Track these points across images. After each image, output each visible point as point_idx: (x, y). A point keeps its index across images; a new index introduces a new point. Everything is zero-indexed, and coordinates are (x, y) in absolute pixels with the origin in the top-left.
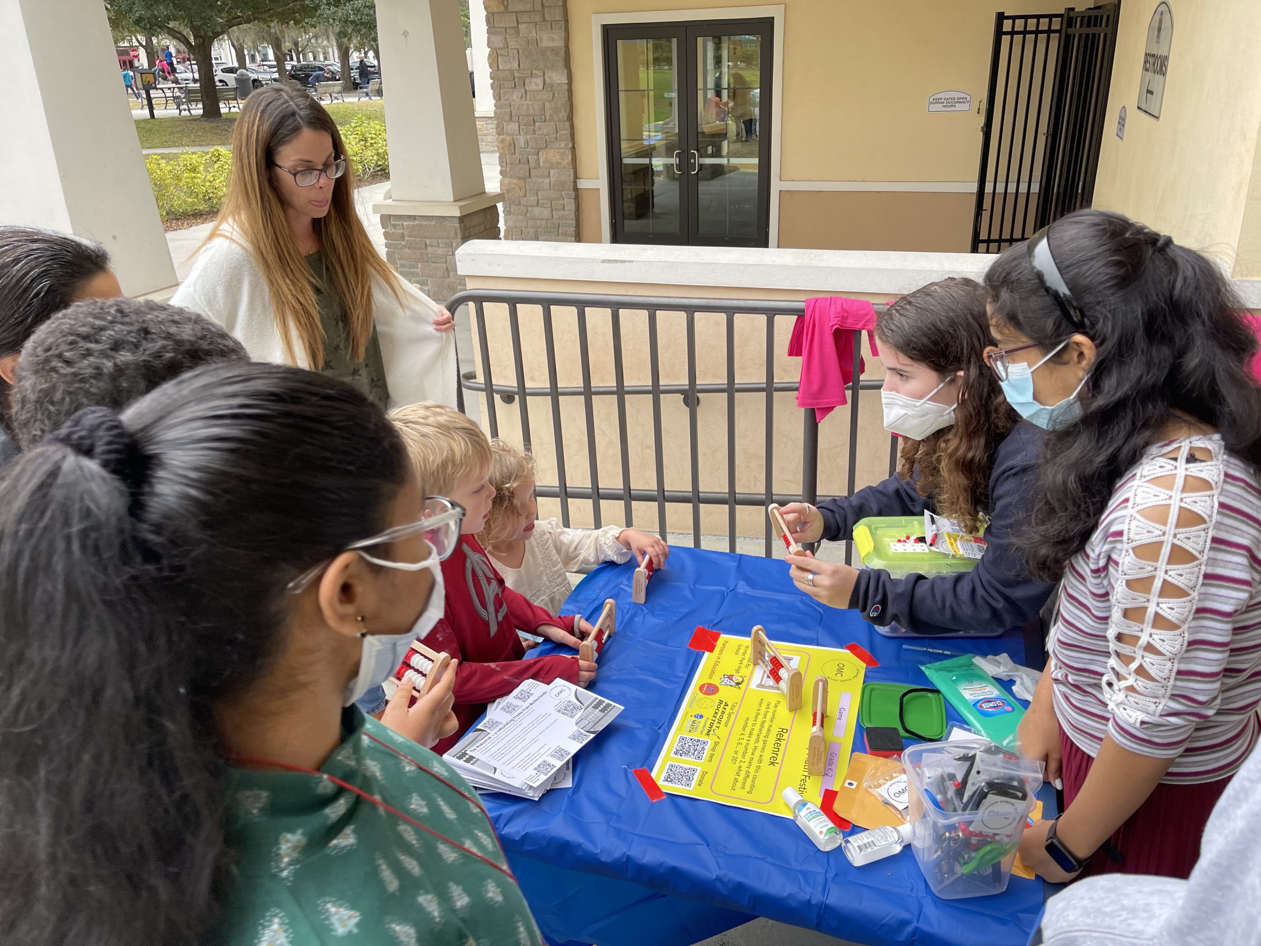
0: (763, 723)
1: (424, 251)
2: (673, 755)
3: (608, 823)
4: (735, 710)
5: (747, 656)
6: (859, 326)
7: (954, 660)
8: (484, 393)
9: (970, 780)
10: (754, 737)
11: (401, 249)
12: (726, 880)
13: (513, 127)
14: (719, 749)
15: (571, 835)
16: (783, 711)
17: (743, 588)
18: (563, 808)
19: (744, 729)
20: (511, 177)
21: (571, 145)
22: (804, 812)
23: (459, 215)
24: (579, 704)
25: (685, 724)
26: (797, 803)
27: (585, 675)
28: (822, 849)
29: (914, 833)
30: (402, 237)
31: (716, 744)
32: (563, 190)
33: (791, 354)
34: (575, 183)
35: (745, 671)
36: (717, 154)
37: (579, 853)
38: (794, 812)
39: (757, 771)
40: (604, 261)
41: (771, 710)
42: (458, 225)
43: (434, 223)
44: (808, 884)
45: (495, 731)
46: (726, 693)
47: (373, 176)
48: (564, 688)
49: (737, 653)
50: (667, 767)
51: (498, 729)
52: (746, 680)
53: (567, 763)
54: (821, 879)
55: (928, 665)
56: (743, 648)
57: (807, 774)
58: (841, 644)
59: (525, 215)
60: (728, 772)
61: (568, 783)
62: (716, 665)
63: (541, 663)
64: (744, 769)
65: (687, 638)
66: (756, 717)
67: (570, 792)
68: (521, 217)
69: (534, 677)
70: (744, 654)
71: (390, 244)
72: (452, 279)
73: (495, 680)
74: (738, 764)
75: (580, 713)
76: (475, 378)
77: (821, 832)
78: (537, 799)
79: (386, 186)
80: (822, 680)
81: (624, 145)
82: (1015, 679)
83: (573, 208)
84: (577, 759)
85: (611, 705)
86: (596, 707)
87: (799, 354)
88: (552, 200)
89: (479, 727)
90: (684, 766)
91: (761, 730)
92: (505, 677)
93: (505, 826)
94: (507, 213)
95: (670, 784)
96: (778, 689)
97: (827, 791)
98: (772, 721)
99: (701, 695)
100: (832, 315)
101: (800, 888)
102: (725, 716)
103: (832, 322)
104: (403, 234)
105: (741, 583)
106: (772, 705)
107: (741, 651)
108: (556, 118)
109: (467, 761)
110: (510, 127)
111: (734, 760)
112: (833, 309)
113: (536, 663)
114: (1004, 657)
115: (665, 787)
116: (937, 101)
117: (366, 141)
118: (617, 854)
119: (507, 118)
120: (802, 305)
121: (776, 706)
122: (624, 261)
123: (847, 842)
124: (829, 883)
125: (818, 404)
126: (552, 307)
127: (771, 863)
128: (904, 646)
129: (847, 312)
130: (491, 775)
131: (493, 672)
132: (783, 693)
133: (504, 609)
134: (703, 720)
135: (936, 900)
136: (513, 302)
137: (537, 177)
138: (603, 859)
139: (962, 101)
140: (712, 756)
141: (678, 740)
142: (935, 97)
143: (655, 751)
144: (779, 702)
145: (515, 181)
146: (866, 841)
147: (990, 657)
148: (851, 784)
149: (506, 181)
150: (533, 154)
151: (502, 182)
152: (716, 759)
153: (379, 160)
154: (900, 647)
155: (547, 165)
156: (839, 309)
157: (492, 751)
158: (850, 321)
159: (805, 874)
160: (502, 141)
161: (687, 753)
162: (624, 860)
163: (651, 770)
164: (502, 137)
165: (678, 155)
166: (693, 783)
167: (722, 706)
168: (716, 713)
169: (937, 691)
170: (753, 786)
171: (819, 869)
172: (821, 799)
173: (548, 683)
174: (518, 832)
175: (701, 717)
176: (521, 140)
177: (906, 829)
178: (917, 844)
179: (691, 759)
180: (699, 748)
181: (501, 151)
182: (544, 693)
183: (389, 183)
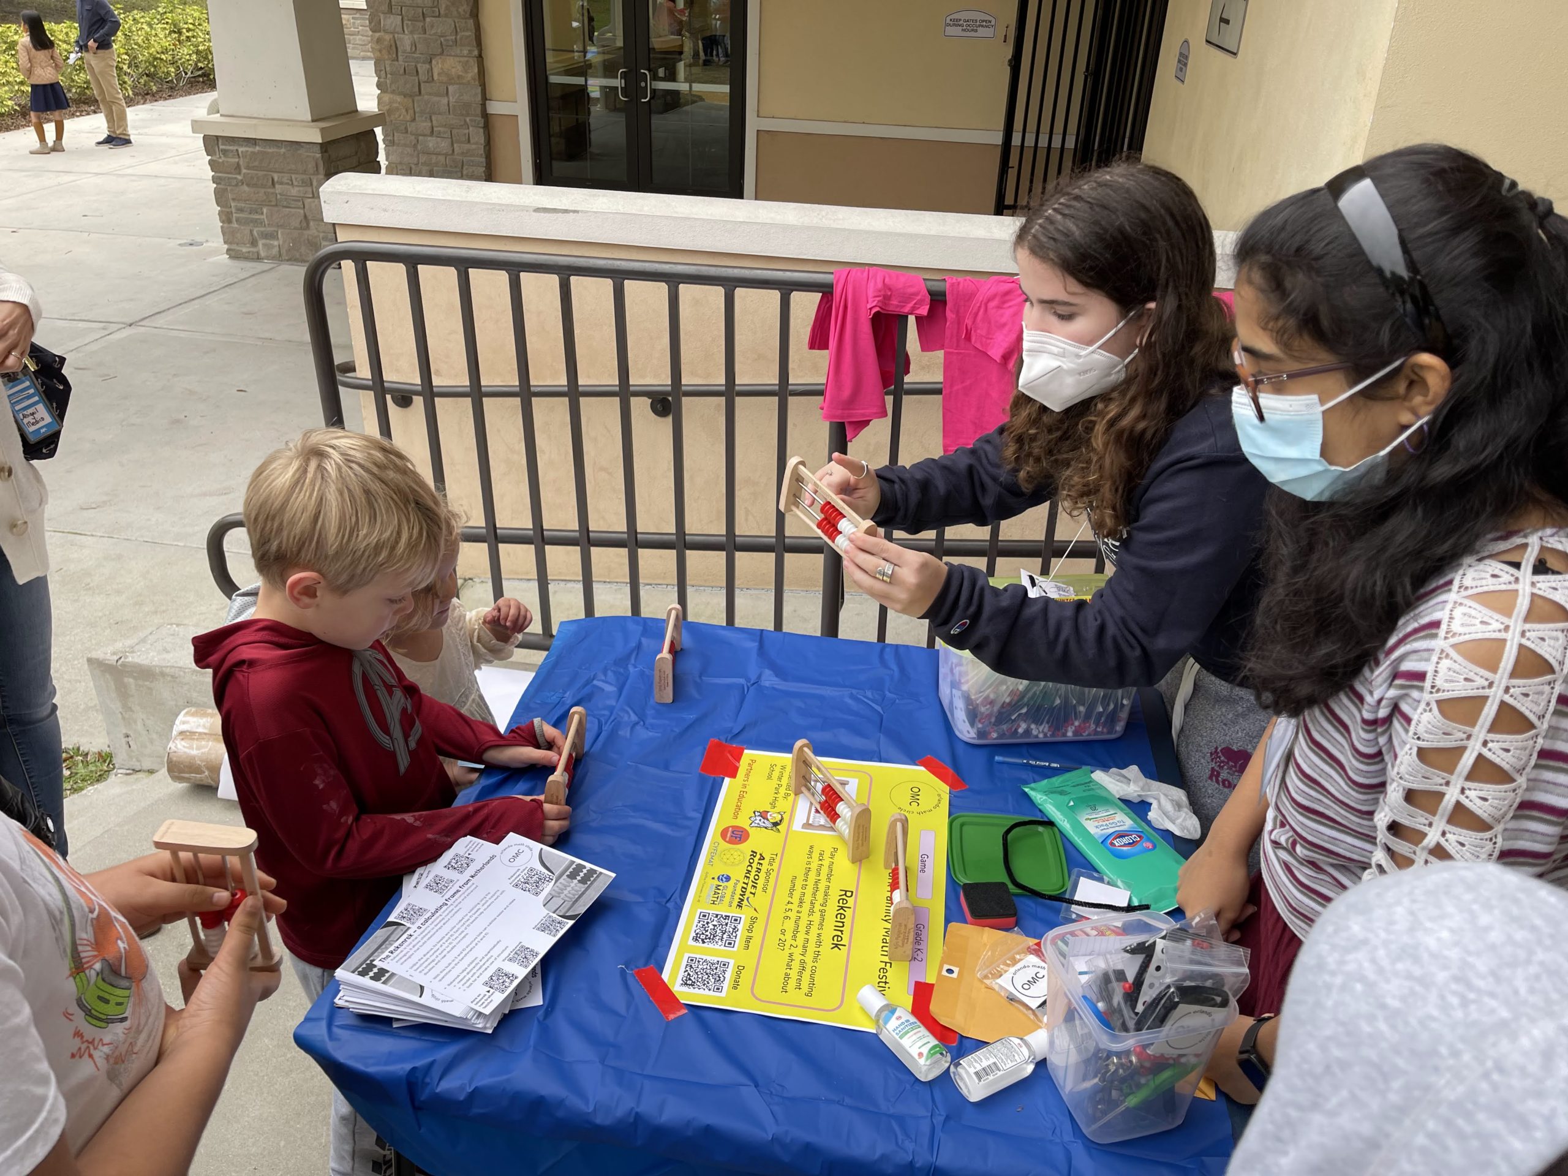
0: (817, 882)
1: (271, 190)
2: (691, 942)
3: (602, 1061)
4: (775, 866)
5: (785, 781)
6: (906, 310)
7: (1068, 775)
8: (372, 393)
9: (1148, 980)
10: (806, 906)
11: (237, 185)
12: (788, 1141)
13: (393, 21)
14: (759, 927)
15: (546, 1086)
16: (843, 861)
17: (769, 679)
18: (532, 1043)
19: (791, 895)
20: (393, 92)
21: (476, 53)
22: (893, 1024)
23: (320, 141)
24: (547, 872)
25: (704, 894)
26: (881, 1010)
27: (553, 825)
28: (923, 1080)
29: (1051, 1043)
30: (238, 167)
31: (754, 920)
32: (468, 115)
33: (813, 345)
34: (484, 106)
35: (784, 805)
36: (672, 77)
37: (560, 1114)
38: (877, 1021)
39: (815, 960)
40: (538, 210)
41: (826, 863)
42: (319, 155)
43: (283, 150)
44: (908, 1136)
45: (418, 924)
46: (760, 840)
47: (191, 83)
48: (522, 848)
49: (770, 777)
50: (684, 963)
51: (422, 919)
52: (786, 817)
53: (534, 969)
54: (925, 1127)
55: (1033, 785)
56: (777, 770)
57: (886, 959)
58: (912, 757)
59: (415, 146)
60: (774, 963)
61: (537, 1000)
62: (741, 797)
63: (485, 811)
64: (797, 957)
65: (697, 757)
66: (807, 874)
67: (541, 1013)
68: (409, 150)
69: (475, 833)
70: (780, 779)
71: (220, 178)
72: (312, 231)
73: (413, 841)
74: (787, 951)
75: (548, 888)
76: (354, 370)
77: (920, 1055)
78: (490, 1031)
79: (210, 96)
80: (901, 820)
81: (550, 58)
82: (1150, 800)
83: (482, 140)
84: (547, 961)
85: (595, 871)
86: (572, 876)
87: (824, 345)
88: (452, 128)
89: (391, 919)
90: (709, 958)
91: (814, 894)
92: (430, 836)
93: (440, 1080)
94: (389, 143)
95: (691, 990)
96: (832, 829)
97: (917, 984)
98: (829, 879)
99: (724, 845)
100: (871, 293)
101: (897, 1143)
102: (762, 875)
103: (871, 303)
104: (238, 164)
105: (768, 673)
106: (827, 855)
107: (776, 774)
108: (455, 13)
109: (376, 978)
110: (389, 21)
111: (782, 943)
112: (871, 285)
113: (477, 811)
114: (1133, 770)
115: (687, 995)
116: (956, 23)
117: (180, 33)
118: (620, 1112)
119: (385, 8)
120: (829, 278)
121: (832, 856)
122: (566, 211)
123: (958, 1065)
124: (939, 1133)
125: (849, 416)
126: (470, 270)
127: (851, 1107)
128: (997, 758)
129: (890, 289)
130: (415, 998)
131: (409, 829)
132: (841, 836)
133: (418, 729)
134: (730, 884)
135: (1090, 1145)
136: (412, 261)
137: (430, 94)
138: (599, 1120)
139: (985, 24)
140: (748, 940)
141: (697, 919)
142: (952, 17)
143: (664, 939)
144: (836, 850)
145: (399, 99)
146: (985, 1064)
147: (1114, 770)
148: (950, 971)
149: (387, 98)
150: (424, 63)
151: (379, 98)
152: (755, 943)
153: (199, 61)
154: (991, 759)
155: (444, 79)
156: (880, 285)
157: (414, 959)
158: (895, 302)
159: (901, 1120)
160: (379, 41)
161: (712, 938)
162: (632, 1120)
163: (661, 969)
164: (377, 35)
165: (624, 76)
166: (726, 985)
167: (756, 859)
168: (749, 872)
169: (1050, 824)
170: (812, 983)
171: (922, 1112)
172: (911, 998)
173: (497, 842)
174: (462, 1088)
175: (728, 879)
176: (406, 41)
177: (1039, 1039)
178: (1057, 1061)
179: (719, 947)
180: (729, 929)
181: (378, 54)
182: (492, 858)
183: (215, 93)
